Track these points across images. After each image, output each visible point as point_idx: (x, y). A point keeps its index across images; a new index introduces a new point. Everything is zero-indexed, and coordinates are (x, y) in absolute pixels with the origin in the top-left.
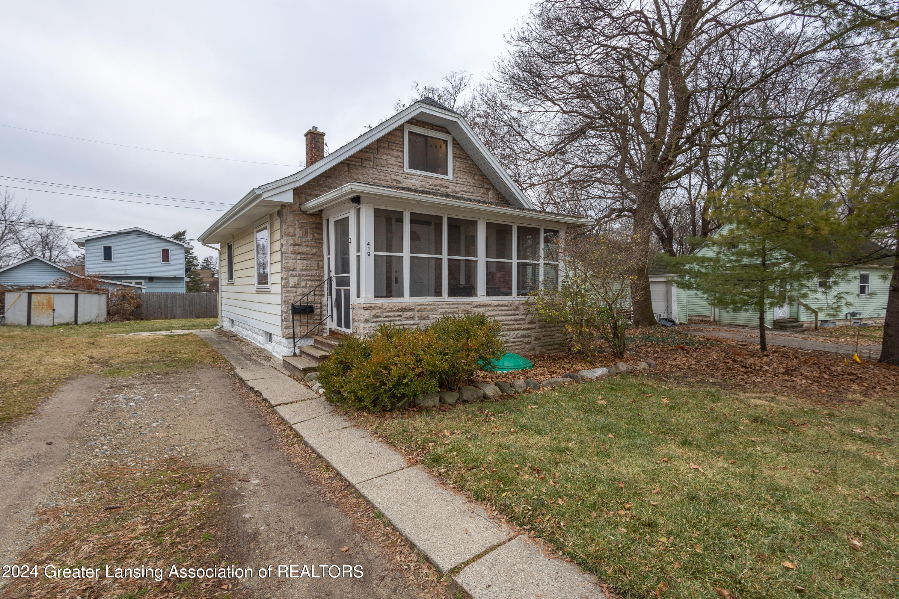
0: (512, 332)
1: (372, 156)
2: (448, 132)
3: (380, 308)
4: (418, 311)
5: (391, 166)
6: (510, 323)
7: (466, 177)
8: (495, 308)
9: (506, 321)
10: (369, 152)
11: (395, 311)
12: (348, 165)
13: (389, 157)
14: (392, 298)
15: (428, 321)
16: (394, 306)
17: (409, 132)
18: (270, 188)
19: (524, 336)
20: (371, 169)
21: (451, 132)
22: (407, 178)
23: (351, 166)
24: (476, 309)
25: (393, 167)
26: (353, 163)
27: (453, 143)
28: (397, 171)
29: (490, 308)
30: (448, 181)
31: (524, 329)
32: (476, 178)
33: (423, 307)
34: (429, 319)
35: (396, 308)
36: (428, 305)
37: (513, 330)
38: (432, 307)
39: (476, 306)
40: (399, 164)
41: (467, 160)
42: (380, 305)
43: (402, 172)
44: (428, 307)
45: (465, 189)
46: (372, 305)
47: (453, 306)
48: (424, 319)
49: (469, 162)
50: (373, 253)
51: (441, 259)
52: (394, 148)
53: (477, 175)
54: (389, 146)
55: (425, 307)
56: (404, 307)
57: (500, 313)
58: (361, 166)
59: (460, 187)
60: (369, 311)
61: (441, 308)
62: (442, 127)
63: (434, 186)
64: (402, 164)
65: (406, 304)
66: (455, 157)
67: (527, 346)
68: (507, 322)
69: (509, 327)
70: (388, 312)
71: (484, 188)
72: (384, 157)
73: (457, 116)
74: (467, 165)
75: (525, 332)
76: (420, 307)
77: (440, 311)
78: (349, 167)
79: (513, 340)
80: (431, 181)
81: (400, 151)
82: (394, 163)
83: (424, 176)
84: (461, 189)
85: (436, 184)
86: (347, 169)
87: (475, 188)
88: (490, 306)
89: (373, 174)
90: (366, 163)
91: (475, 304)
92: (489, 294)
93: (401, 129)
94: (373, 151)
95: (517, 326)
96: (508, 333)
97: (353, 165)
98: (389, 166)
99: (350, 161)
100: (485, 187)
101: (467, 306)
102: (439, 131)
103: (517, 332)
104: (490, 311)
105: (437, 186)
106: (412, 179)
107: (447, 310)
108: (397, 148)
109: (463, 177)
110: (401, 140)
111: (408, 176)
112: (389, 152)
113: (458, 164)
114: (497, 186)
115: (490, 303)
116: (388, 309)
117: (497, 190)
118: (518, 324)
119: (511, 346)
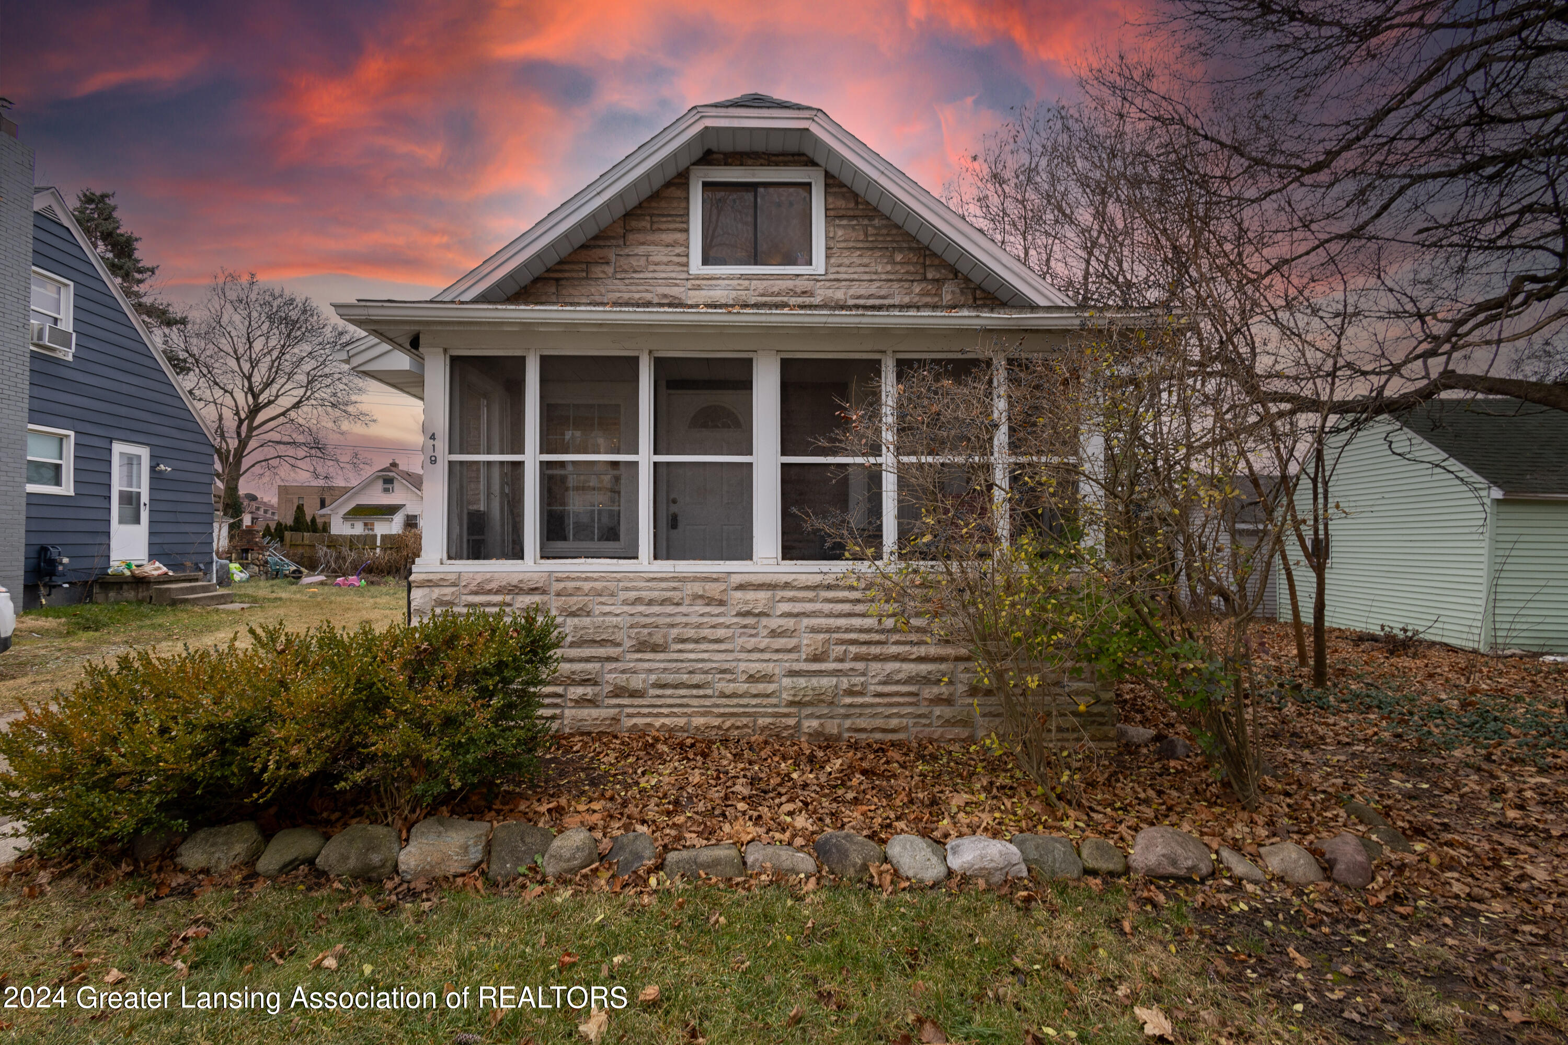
0: (875, 666)
1: (611, 255)
2: (812, 163)
3: (454, 585)
4: (558, 595)
5: (657, 268)
6: (864, 637)
7: (865, 260)
8: (811, 594)
9: (848, 630)
10: (600, 247)
11: (489, 592)
12: (557, 280)
13: (651, 248)
14: (493, 561)
15: (587, 621)
16: (490, 581)
17: (705, 185)
18: (363, 347)
19: (926, 680)
20: (608, 282)
21: (817, 159)
22: (698, 288)
23: (563, 282)
24: (739, 594)
25: (663, 267)
26: (567, 275)
27: (827, 185)
28: (673, 275)
29: (789, 594)
30: (814, 278)
31: (921, 660)
32: (899, 257)
33: (571, 585)
34: (588, 614)
35: (494, 585)
36: (586, 579)
37: (877, 658)
38: (598, 585)
39: (741, 587)
40: (676, 259)
41: (871, 218)
42: (452, 577)
43: (684, 276)
44: (587, 586)
45: (862, 292)
46: (431, 577)
47: (664, 585)
48: (573, 614)
49: (876, 222)
50: (444, 457)
51: (636, 463)
52: (664, 226)
53: (901, 250)
54: (652, 223)
55: (578, 584)
56: (515, 582)
57: (827, 607)
58: (587, 278)
59: (849, 287)
60: (427, 590)
61: (627, 589)
62: (793, 155)
63: (772, 294)
64: (684, 259)
65: (521, 577)
66: (831, 216)
67: (937, 711)
68: (853, 636)
69: (864, 649)
70: (476, 593)
71: (925, 279)
72: (641, 250)
73: (806, 114)
74: (871, 230)
75: (924, 668)
76: (561, 585)
77: (623, 595)
78: (558, 286)
79: (880, 689)
80: (760, 285)
81: (681, 231)
82: (665, 259)
83: (742, 277)
84: (851, 292)
85: (776, 289)
86: (553, 290)
87: (896, 285)
88: (787, 586)
89: (617, 289)
90: (597, 271)
91: (736, 580)
92: (789, 552)
93: (680, 181)
94: (614, 242)
95: (894, 650)
96: (860, 666)
97: (567, 279)
98: (651, 268)
99: (556, 271)
100: (930, 276)
101: (708, 586)
102: (786, 164)
103: (891, 666)
104: (791, 600)
105: (778, 294)
106: (711, 287)
107: (643, 594)
108: (672, 226)
109: (858, 261)
110: (683, 205)
111: (699, 282)
112: (650, 237)
113: (840, 233)
114: (964, 268)
115: (789, 578)
116: (472, 587)
117: (967, 280)
118: (897, 643)
119: (872, 705)
